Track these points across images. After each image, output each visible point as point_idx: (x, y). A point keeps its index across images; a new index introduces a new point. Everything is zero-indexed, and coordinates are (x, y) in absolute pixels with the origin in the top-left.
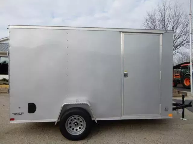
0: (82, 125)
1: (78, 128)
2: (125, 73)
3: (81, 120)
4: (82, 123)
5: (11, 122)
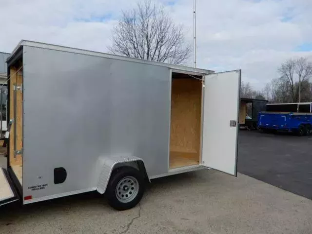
0: (132, 188)
1: (128, 193)
4: (133, 186)
5: (26, 202)
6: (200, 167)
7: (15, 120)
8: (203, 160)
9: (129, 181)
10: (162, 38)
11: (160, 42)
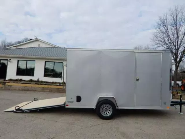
0: (110, 110)
2: (137, 78)
3: (109, 107)
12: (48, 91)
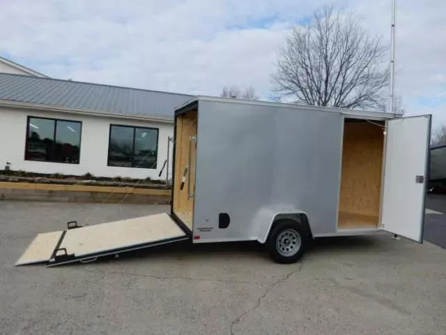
0: (294, 243)
1: (289, 247)
3: (294, 236)
4: (295, 240)
5: (195, 241)
6: (379, 231)
7: (190, 167)
8: (383, 223)
9: (291, 235)
10: (349, 58)
11: (345, 64)
12: (67, 199)
